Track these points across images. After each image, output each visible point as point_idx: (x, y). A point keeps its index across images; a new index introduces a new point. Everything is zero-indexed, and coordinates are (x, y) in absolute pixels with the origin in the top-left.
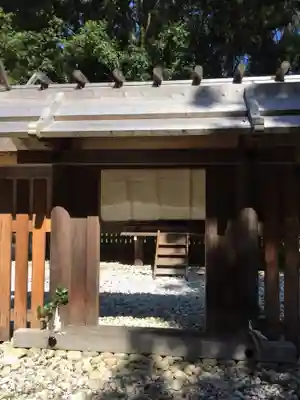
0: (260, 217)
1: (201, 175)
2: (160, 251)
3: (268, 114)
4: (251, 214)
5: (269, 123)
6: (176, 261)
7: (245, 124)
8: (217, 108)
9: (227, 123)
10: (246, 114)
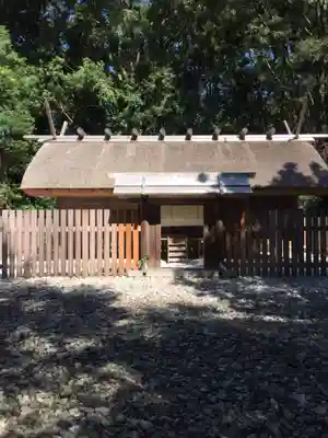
0: (224, 224)
1: (201, 208)
2: (170, 249)
3: (226, 186)
4: (220, 223)
5: (225, 191)
6: (180, 254)
7: (218, 191)
8: (207, 183)
9: (211, 190)
10: (218, 186)
